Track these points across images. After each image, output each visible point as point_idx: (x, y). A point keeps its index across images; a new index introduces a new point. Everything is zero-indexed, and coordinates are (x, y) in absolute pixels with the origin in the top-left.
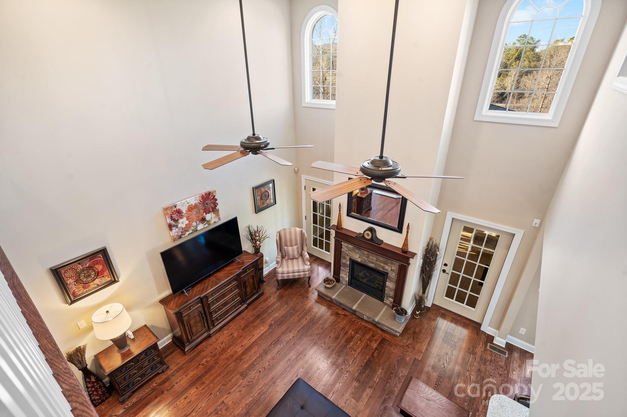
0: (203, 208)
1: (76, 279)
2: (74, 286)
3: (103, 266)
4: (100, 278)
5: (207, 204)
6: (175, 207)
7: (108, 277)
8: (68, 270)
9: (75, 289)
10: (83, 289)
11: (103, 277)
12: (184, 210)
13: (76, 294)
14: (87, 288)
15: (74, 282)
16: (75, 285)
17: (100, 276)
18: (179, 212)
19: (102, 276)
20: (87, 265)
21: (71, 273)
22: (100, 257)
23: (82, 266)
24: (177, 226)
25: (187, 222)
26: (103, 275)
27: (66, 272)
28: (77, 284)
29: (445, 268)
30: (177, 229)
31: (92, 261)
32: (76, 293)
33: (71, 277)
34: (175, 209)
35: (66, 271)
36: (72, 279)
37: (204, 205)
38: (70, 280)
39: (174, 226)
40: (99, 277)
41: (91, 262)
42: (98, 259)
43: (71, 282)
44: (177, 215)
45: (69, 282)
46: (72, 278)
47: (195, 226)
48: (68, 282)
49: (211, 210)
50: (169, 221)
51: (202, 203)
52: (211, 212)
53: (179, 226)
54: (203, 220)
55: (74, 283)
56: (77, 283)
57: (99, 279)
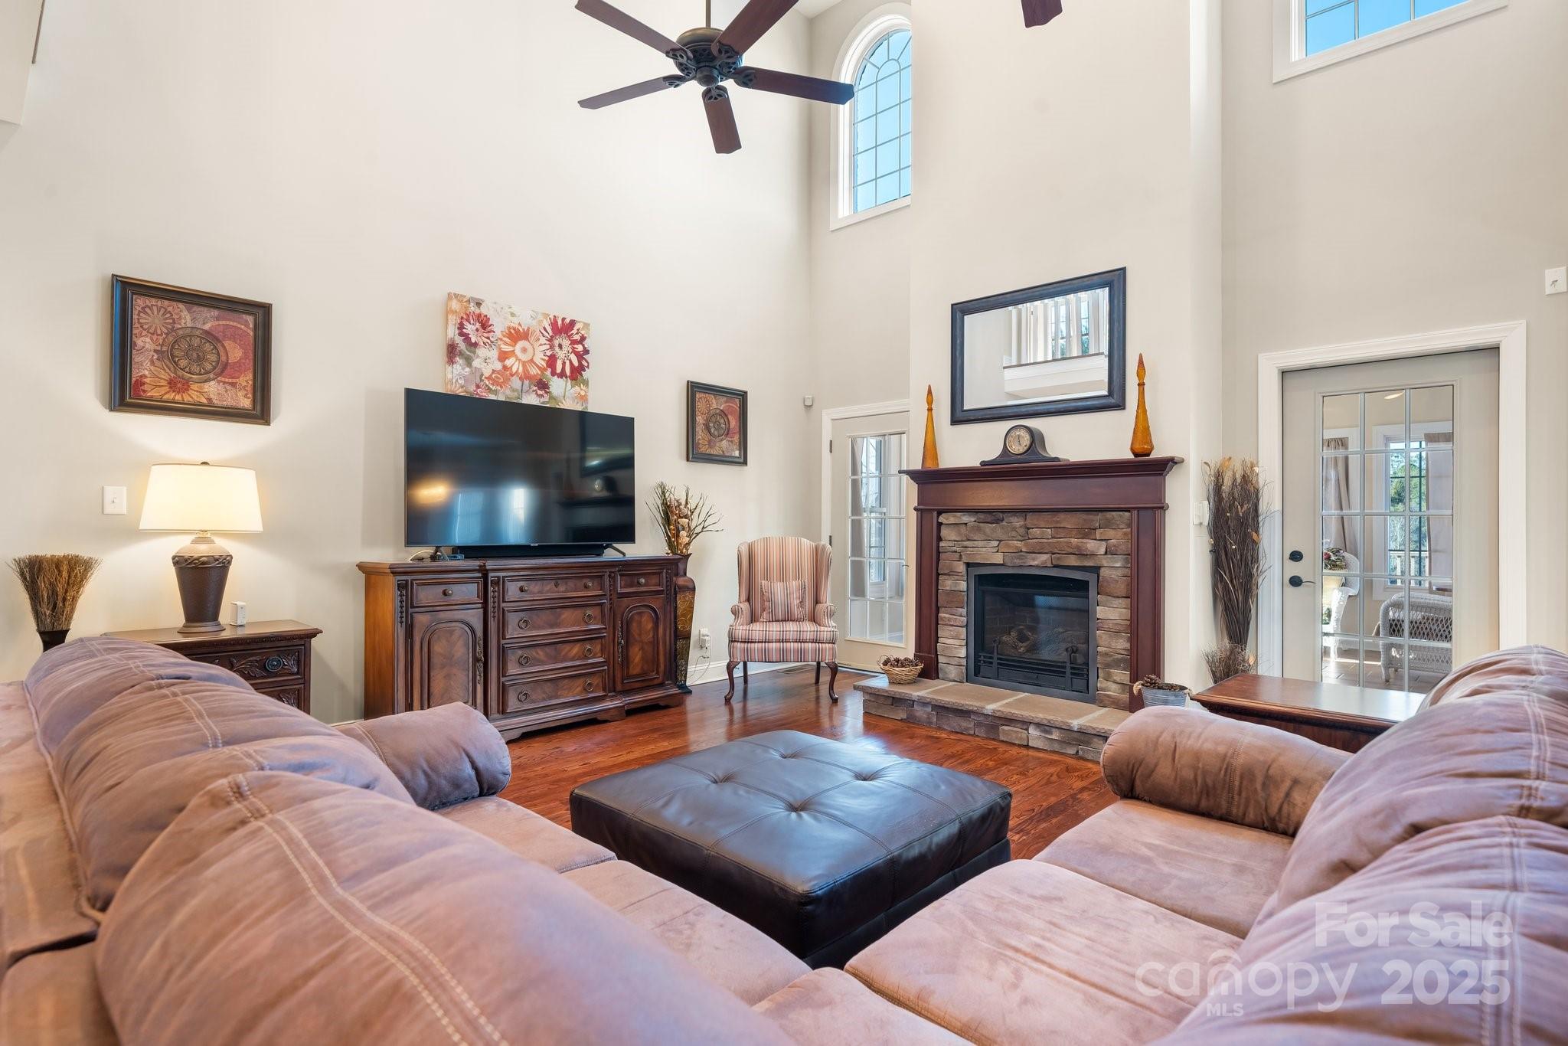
0: (549, 353)
1: (162, 345)
2: (147, 364)
3: (245, 353)
4: (224, 383)
5: (560, 346)
6: (479, 304)
7: (246, 396)
8: (155, 308)
9: (146, 372)
10: (167, 389)
11: (233, 385)
12: (499, 326)
13: (144, 391)
14: (179, 393)
15: (155, 351)
16: (152, 363)
17: (227, 380)
18: (484, 324)
19: (230, 380)
20: (207, 327)
21: (157, 321)
22: (246, 324)
23: (193, 319)
24: (469, 361)
25: (498, 366)
26: (234, 381)
27: (147, 310)
28: (158, 363)
29: (1294, 569)
30: (467, 369)
31: (224, 322)
32: (146, 387)
33: (153, 334)
34: (477, 311)
35: (147, 306)
36: (152, 339)
37: (552, 347)
38: (148, 340)
39: (461, 354)
40: (223, 379)
41: (221, 323)
42: (239, 326)
43: (147, 346)
44: (477, 330)
45: (142, 344)
46: (155, 337)
47: (517, 390)
48: (139, 342)
49: (568, 371)
50: (452, 332)
51: (547, 335)
52: (566, 377)
53: (476, 363)
54: (543, 385)
55: (152, 353)
56: (158, 359)
57: (221, 387)
